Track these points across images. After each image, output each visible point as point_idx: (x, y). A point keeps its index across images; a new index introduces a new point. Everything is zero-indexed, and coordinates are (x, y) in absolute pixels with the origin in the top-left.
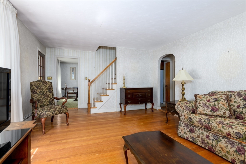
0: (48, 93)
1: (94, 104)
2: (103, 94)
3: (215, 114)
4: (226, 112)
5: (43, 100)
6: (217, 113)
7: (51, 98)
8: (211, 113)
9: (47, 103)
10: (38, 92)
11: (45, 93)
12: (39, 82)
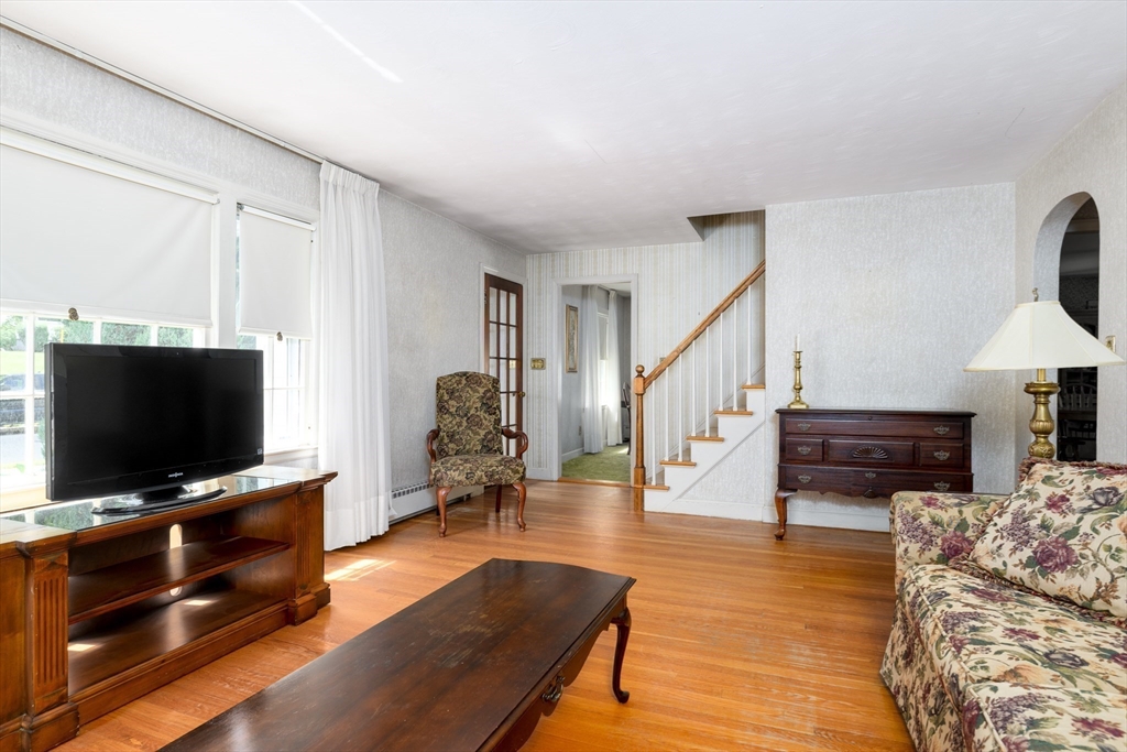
0: (481, 414)
1: (661, 475)
2: (710, 431)
3: (1044, 584)
4: (1115, 586)
5: (463, 433)
6: (1061, 582)
7: (491, 432)
8: (1024, 574)
9: (474, 445)
10: (453, 410)
11: (472, 411)
12: (457, 378)
